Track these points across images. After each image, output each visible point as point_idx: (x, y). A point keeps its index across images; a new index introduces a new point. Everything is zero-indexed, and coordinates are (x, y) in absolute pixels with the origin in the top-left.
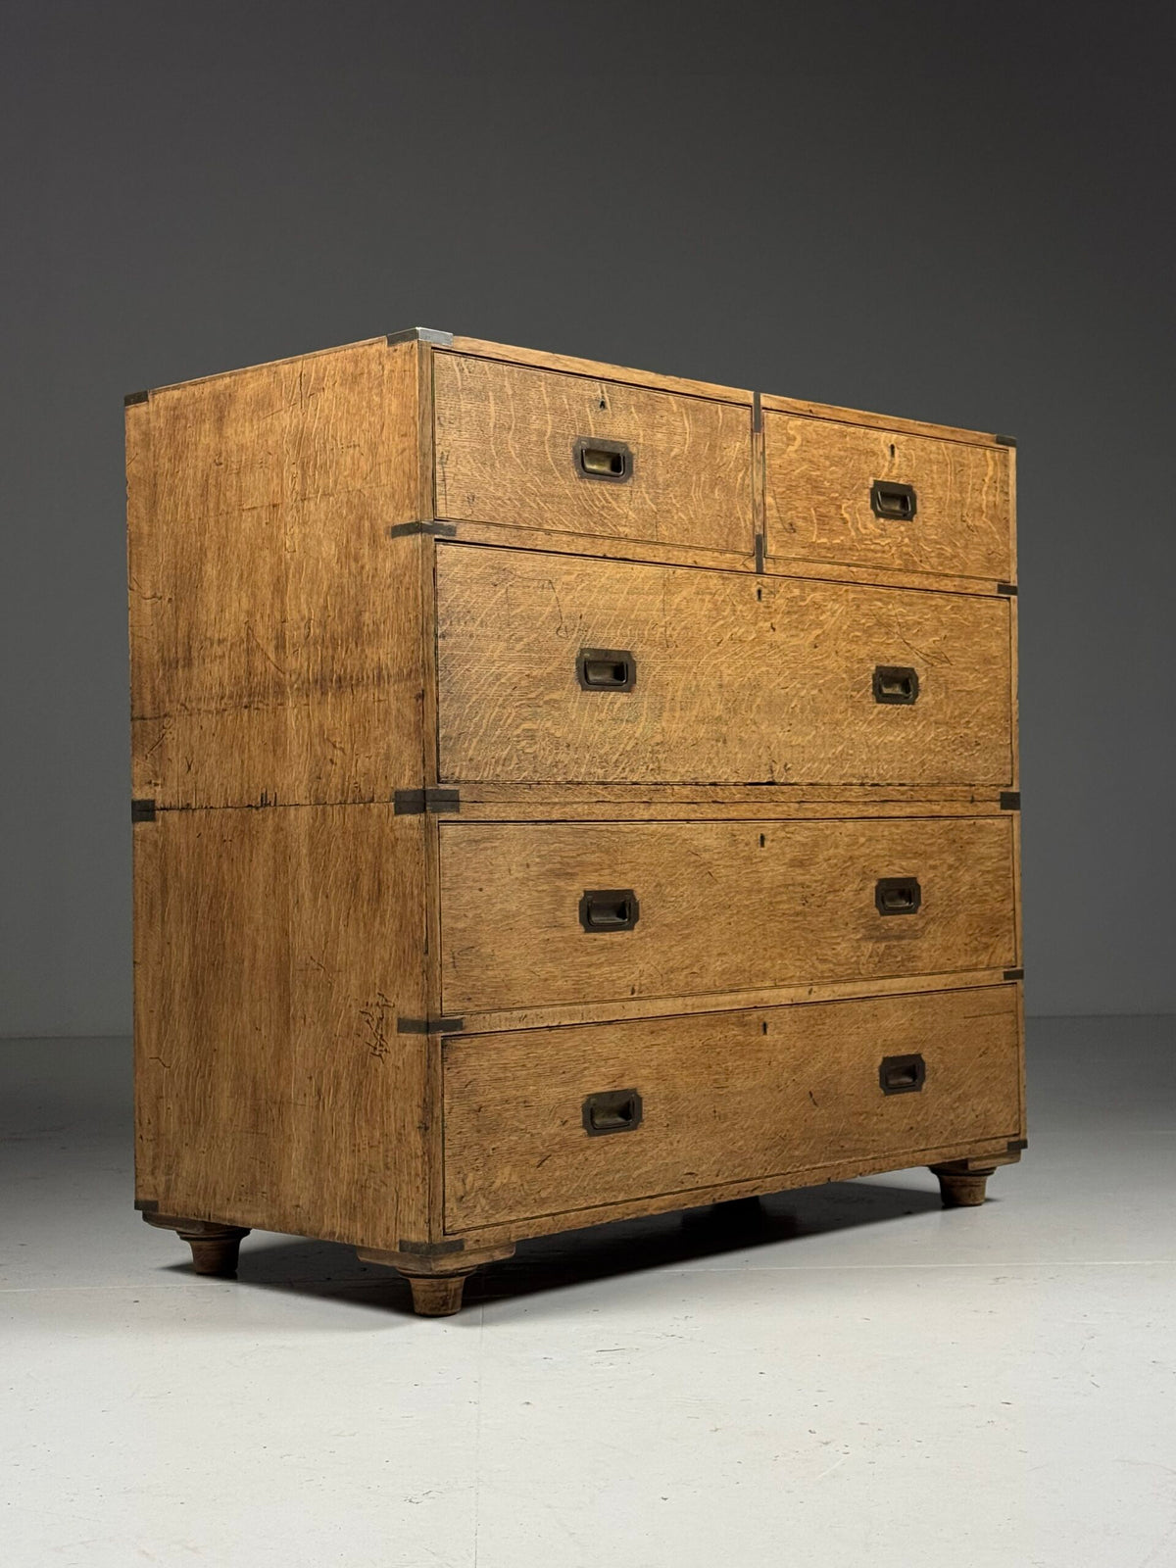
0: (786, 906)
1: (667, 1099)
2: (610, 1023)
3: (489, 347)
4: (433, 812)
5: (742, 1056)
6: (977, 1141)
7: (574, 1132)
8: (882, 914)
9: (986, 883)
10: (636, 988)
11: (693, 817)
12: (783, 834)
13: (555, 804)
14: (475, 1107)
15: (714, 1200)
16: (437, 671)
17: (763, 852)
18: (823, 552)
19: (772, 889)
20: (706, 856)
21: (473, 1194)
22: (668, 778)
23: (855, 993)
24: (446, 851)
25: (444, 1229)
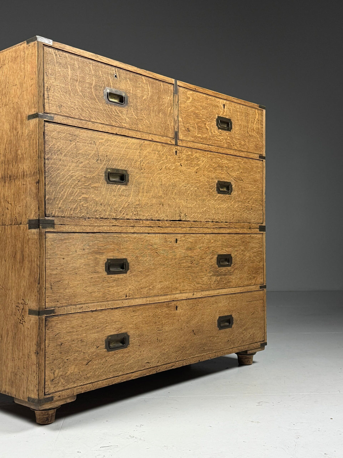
0: (185, 264)
1: (139, 336)
2: (117, 308)
3: (68, 48)
4: (43, 228)
5: (168, 318)
6: (250, 344)
7: (102, 350)
8: (219, 267)
9: (254, 256)
10: (128, 295)
11: (150, 232)
12: (184, 239)
13: (95, 226)
14: (59, 343)
15: (157, 371)
16: (45, 173)
17: (177, 245)
18: (200, 140)
19: (180, 258)
20: (155, 246)
21: (58, 378)
22: (141, 217)
23: (209, 295)
24: (48, 244)
25: (45, 393)
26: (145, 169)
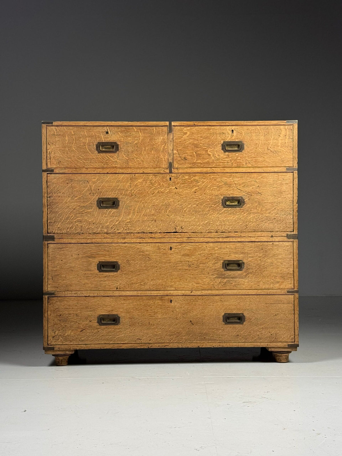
0: (181, 267)
1: (130, 318)
2: (108, 296)
4: (46, 241)
5: (161, 309)
6: (271, 342)
7: (94, 324)
8: (225, 271)
10: (118, 288)
11: (142, 242)
13: (88, 239)
14: (59, 315)
15: (148, 347)
17: (172, 252)
19: (175, 262)
20: (147, 253)
22: (132, 231)
23: (212, 294)
24: (50, 251)
25: (48, 343)
26: (136, 195)
